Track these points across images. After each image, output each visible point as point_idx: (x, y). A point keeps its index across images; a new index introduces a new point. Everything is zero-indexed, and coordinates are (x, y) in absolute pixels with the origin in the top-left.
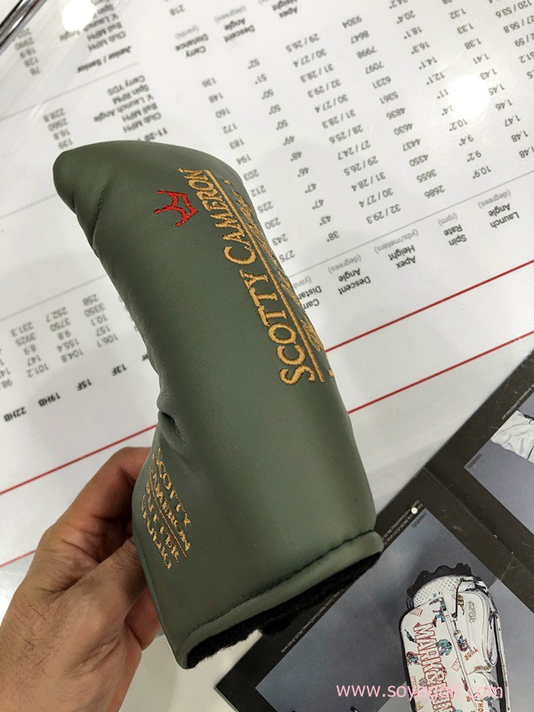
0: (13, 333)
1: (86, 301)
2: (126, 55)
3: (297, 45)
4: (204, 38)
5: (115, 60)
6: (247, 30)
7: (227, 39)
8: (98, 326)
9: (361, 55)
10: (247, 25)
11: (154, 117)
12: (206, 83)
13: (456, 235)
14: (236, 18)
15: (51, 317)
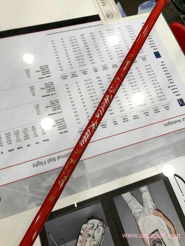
0: (14, 132)
1: (32, 127)
2: (49, 77)
3: (86, 81)
4: (67, 76)
5: (47, 78)
6: (76, 76)
7: (72, 77)
8: (34, 133)
9: (99, 84)
10: (76, 75)
11: (54, 90)
12: (66, 85)
13: (116, 123)
14: (74, 73)
15: (24, 129)
